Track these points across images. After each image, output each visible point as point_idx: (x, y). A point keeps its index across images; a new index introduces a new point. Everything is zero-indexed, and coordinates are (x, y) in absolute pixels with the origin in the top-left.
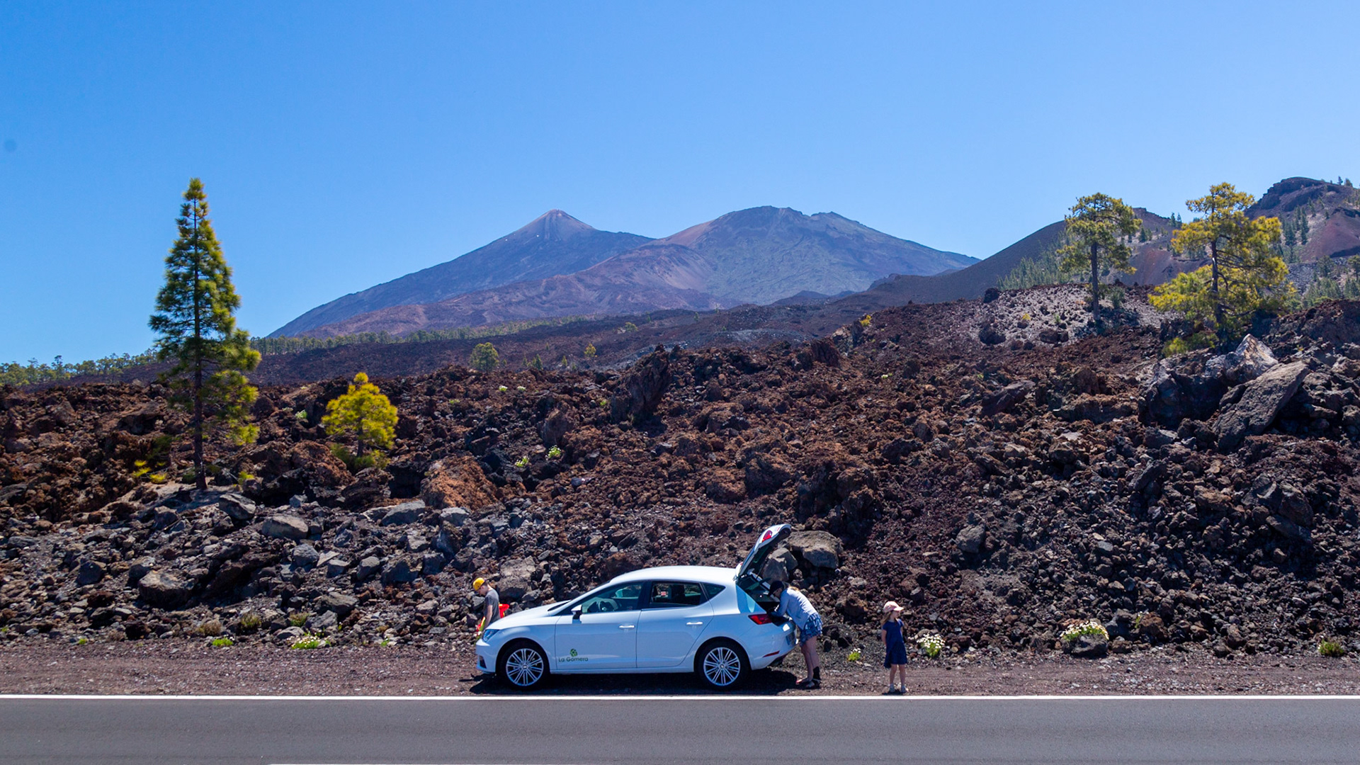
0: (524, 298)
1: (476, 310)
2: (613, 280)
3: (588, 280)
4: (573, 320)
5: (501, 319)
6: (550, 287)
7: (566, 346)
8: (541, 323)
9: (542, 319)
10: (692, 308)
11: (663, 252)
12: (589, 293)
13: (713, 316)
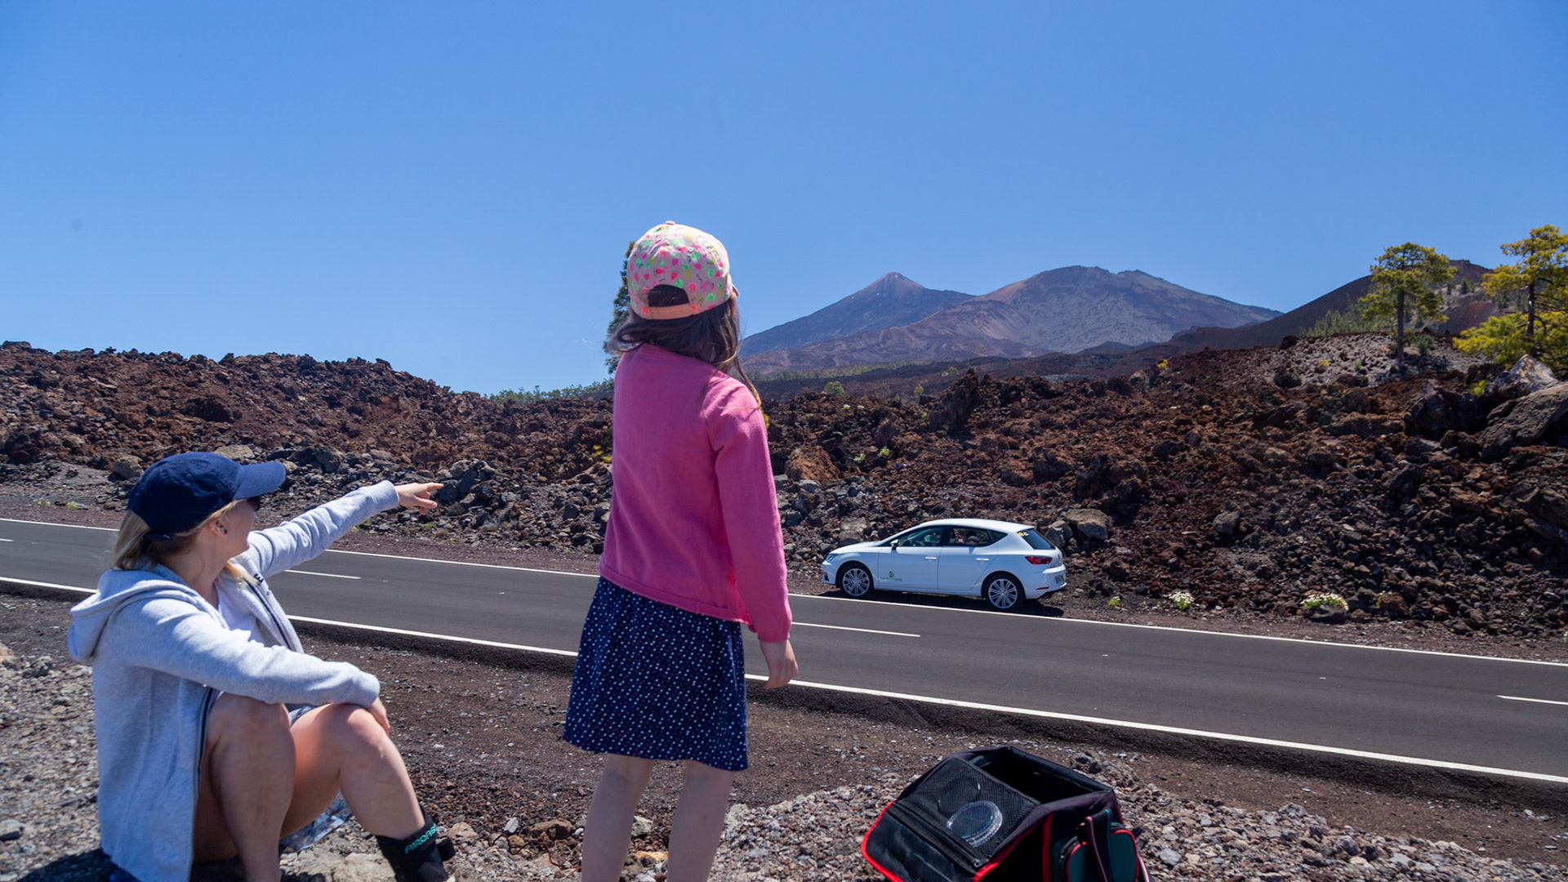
0: (865, 346)
1: (828, 355)
2: (940, 331)
3: (918, 331)
4: (905, 364)
5: (847, 363)
6: (887, 337)
7: (900, 385)
8: (878, 367)
9: (880, 363)
10: (1005, 355)
11: (983, 307)
12: (919, 342)
13: (1024, 363)
